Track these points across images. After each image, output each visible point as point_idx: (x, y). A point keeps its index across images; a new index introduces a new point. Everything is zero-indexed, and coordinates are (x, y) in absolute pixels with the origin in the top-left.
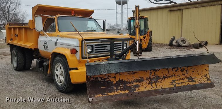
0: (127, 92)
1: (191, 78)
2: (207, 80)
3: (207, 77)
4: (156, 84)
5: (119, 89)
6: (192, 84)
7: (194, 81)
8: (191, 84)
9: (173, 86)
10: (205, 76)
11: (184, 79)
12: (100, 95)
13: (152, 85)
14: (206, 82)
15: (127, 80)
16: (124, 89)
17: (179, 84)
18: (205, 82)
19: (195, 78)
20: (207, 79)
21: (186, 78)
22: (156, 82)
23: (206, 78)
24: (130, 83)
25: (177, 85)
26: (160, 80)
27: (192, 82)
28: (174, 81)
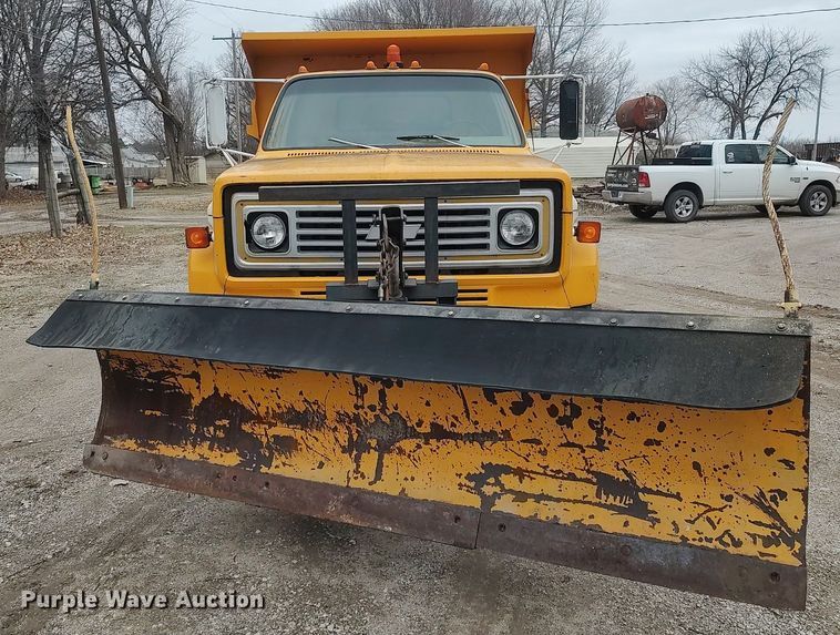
0: (232, 459)
1: (628, 488)
2: (768, 542)
3: (774, 514)
4: (380, 458)
5: (204, 438)
6: (620, 529)
7: (640, 510)
8: (611, 523)
9: (475, 501)
10: (759, 501)
11: (571, 477)
12: (131, 444)
13: (357, 460)
14: (749, 549)
15: (247, 403)
16: (226, 444)
17: (521, 497)
18: (737, 544)
19: (659, 493)
20: (767, 532)
21: (584, 475)
22: (384, 448)
23: (767, 520)
24: (259, 419)
25: (505, 505)
26: (408, 445)
27: (621, 511)
28: (494, 471)
